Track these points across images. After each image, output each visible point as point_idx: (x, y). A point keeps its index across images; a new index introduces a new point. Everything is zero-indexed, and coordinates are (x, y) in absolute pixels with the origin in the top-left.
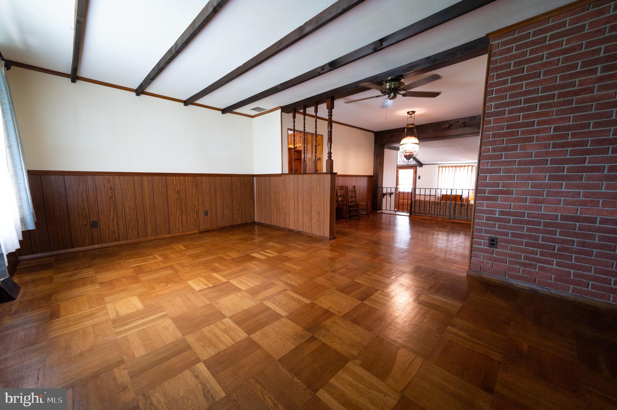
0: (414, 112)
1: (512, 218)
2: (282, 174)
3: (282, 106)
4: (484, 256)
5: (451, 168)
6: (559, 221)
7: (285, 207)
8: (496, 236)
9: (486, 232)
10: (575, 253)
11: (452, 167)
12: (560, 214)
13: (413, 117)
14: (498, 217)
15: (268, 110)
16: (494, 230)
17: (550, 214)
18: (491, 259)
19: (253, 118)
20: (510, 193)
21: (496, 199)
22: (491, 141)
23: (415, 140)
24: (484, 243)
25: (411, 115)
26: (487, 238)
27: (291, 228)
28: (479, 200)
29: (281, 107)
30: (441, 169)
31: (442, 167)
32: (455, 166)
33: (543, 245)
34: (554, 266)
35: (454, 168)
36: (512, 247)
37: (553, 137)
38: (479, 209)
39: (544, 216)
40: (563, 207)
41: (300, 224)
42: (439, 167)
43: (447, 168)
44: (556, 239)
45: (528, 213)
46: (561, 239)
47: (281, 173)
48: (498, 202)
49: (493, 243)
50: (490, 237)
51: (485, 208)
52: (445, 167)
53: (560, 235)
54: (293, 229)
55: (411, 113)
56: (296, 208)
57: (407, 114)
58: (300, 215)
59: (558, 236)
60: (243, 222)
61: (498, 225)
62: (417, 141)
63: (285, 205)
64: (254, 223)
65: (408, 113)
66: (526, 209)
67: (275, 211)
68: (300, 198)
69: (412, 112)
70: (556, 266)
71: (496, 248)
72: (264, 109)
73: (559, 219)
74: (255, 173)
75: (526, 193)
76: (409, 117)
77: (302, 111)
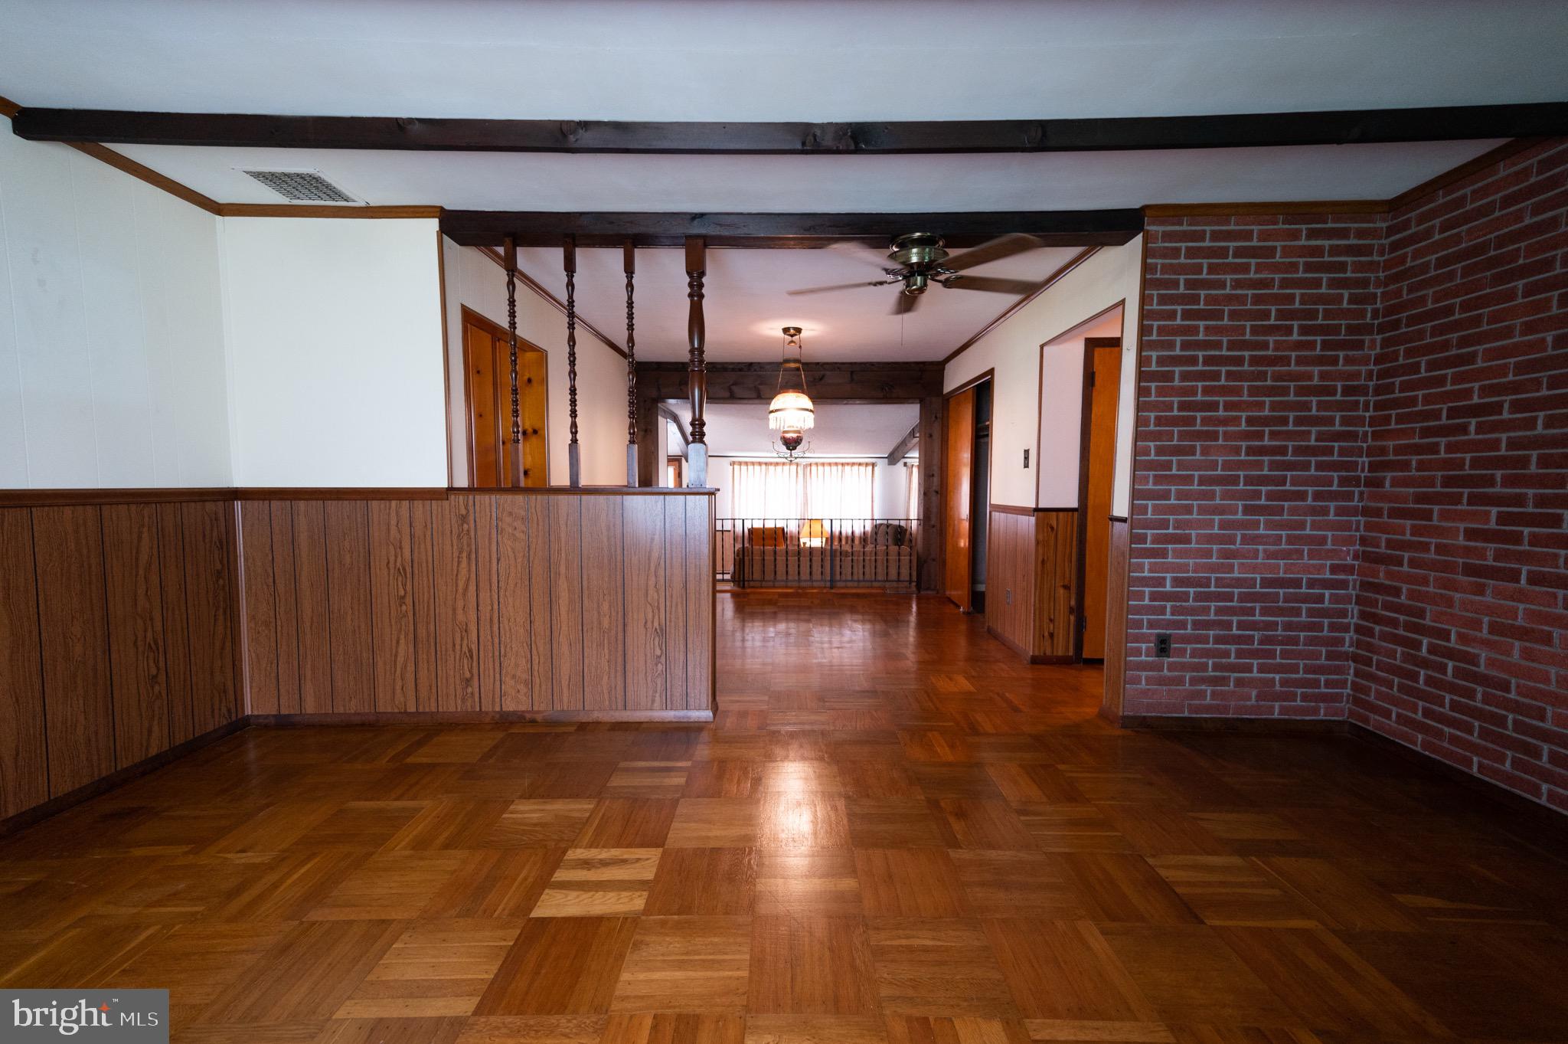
0: (798, 330)
1: (1192, 590)
2: (451, 489)
3: (447, 207)
4: (1148, 679)
5: (757, 468)
6: (1258, 589)
7: (473, 628)
8: (1168, 632)
9: (1152, 625)
10: (1281, 643)
11: (760, 464)
12: (1258, 577)
13: (797, 341)
14: (1171, 592)
15: (360, 203)
16: (1163, 620)
17: (1247, 578)
18: (1162, 681)
19: (218, 217)
20: (1186, 539)
21: (1163, 554)
22: (1151, 432)
23: (804, 401)
24: (1148, 649)
25: (792, 336)
26: (1153, 638)
27: (510, 706)
28: (1136, 558)
29: (442, 208)
30: (737, 467)
31: (740, 463)
32: (766, 464)
33: (1239, 636)
34: (1255, 674)
35: (764, 467)
36: (1195, 649)
37: (1246, 436)
38: (1137, 577)
39: (1239, 583)
40: (1264, 564)
41: (565, 683)
42: (733, 464)
43: (751, 467)
44: (1255, 622)
45: (1217, 579)
46: (1263, 621)
47: (445, 485)
48: (1169, 560)
49: (1163, 646)
50: (1158, 635)
51: (1146, 574)
52: (746, 463)
53: (1261, 615)
54: (522, 708)
55: (792, 331)
56: (540, 625)
57: (781, 334)
58: (565, 649)
59: (1257, 618)
60: (180, 739)
61: (1172, 607)
62: (809, 404)
63: (473, 617)
64: (240, 728)
65: (786, 330)
66: (1213, 571)
67: (404, 649)
68: (563, 585)
69: (795, 329)
70: (1258, 672)
71: (1169, 657)
72: (335, 193)
73: (1258, 586)
74: (240, 481)
75: (1211, 539)
76: (787, 341)
77: (501, 250)
